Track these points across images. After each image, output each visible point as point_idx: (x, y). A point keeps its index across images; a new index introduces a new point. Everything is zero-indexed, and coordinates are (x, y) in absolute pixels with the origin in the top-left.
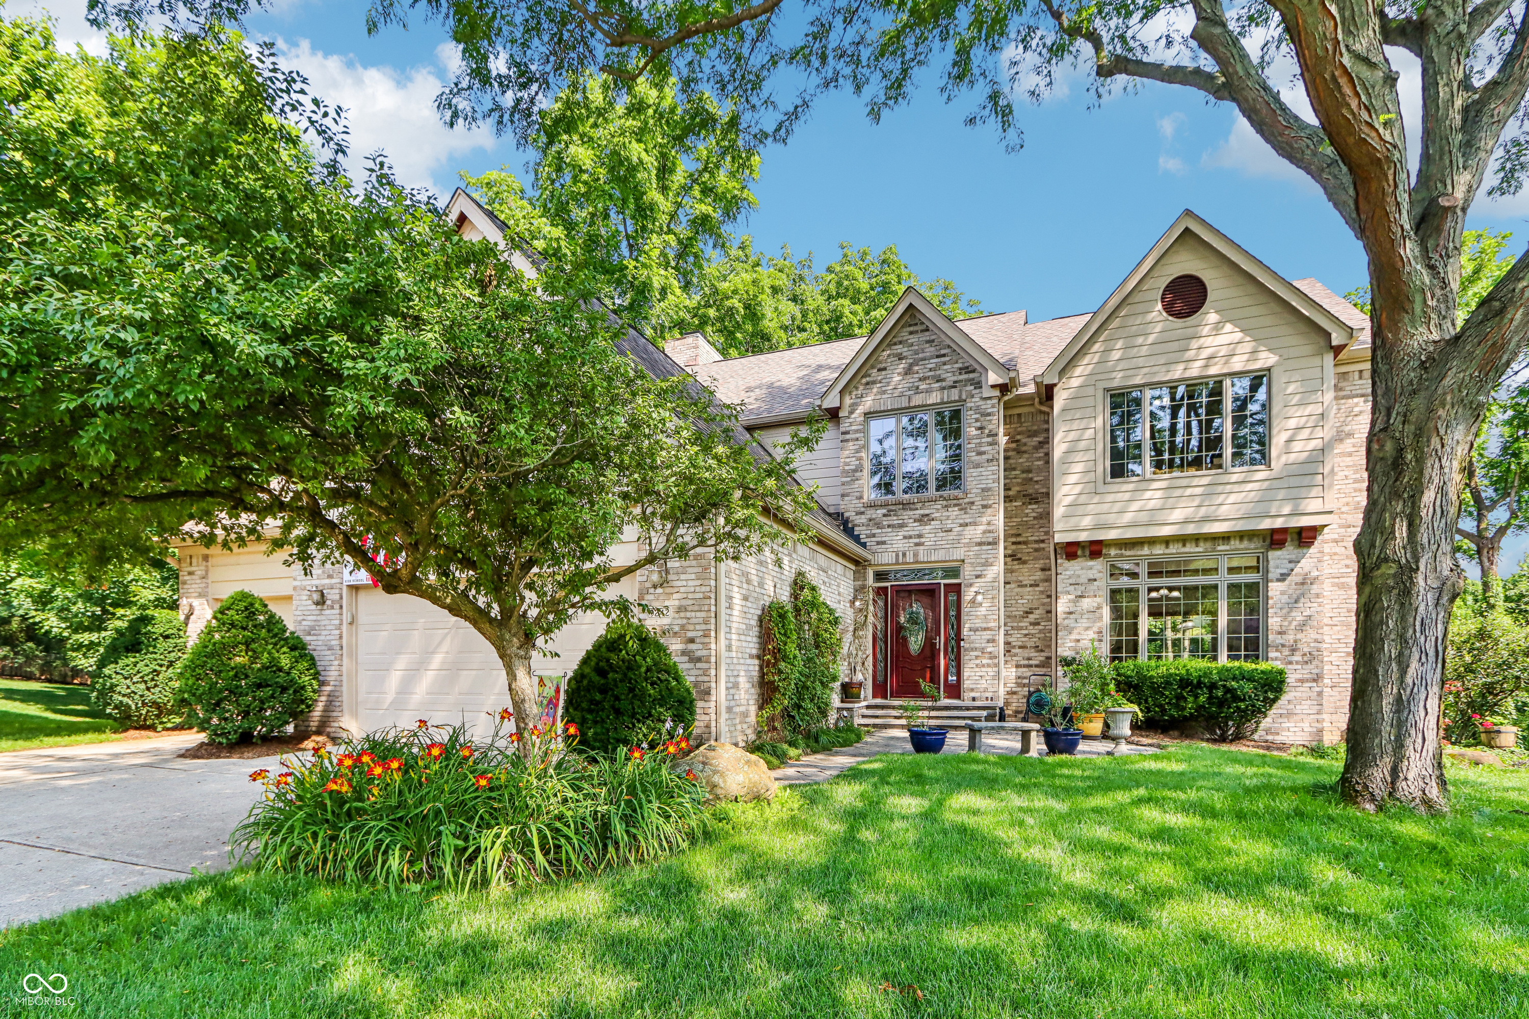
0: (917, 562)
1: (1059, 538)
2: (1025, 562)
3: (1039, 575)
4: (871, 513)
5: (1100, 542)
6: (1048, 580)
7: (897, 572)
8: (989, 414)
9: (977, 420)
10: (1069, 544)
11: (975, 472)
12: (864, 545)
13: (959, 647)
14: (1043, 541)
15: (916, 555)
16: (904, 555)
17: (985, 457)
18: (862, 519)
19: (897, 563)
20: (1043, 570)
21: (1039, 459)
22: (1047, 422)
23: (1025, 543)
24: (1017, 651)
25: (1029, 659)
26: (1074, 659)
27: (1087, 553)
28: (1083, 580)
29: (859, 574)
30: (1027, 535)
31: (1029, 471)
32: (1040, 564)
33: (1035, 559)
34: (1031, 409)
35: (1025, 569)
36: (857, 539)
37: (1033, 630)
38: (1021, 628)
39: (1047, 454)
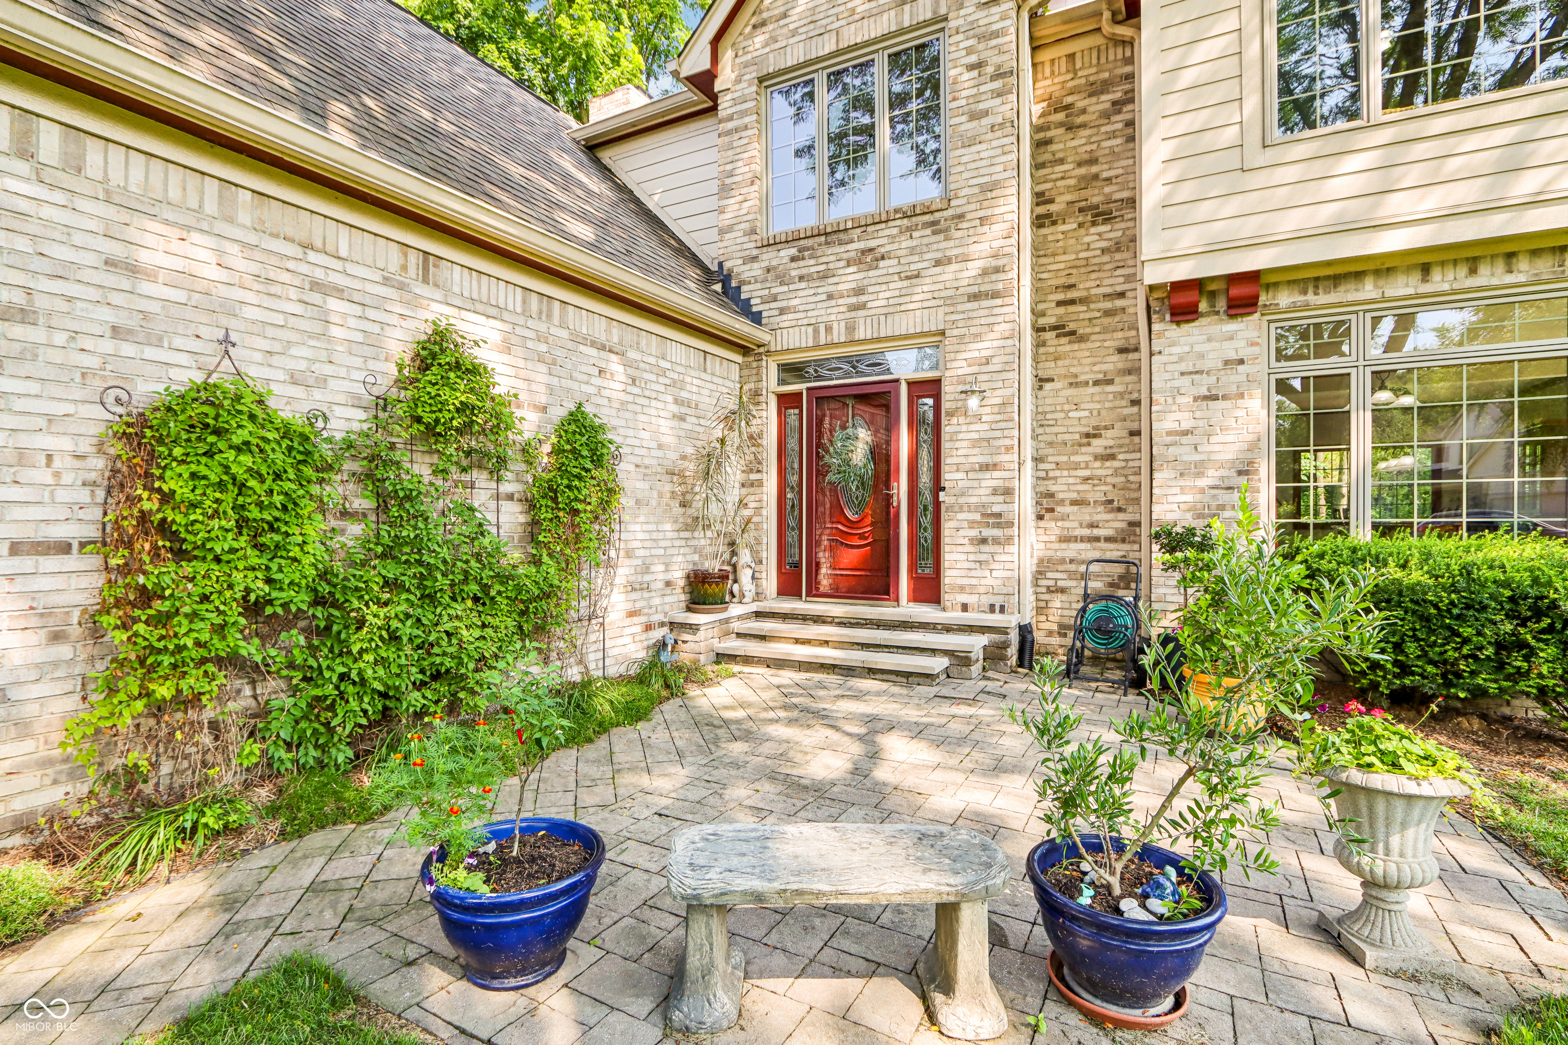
0: (852, 342)
1: (1155, 275)
2: (1083, 339)
3: (1114, 362)
4: (770, 257)
5: (1253, 277)
6: (1134, 370)
7: (819, 363)
8: (996, 35)
9: (970, 51)
10: (1178, 286)
11: (968, 154)
12: (757, 318)
13: (937, 504)
14: (1122, 295)
15: (851, 328)
16: (829, 329)
17: (985, 121)
18: (756, 269)
19: (817, 347)
20: (1122, 351)
21: (1112, 135)
22: (1130, 61)
23: (1083, 301)
24: (1068, 509)
25: (1092, 526)
26: (1191, 532)
27: (1222, 304)
28: (1213, 361)
29: (751, 373)
30: (1086, 286)
31: (1093, 161)
32: (1118, 339)
33: (1105, 330)
34: (1097, 40)
35: (1082, 351)
36: (746, 310)
37: (1101, 469)
38: (1076, 466)
39: (1130, 124)
